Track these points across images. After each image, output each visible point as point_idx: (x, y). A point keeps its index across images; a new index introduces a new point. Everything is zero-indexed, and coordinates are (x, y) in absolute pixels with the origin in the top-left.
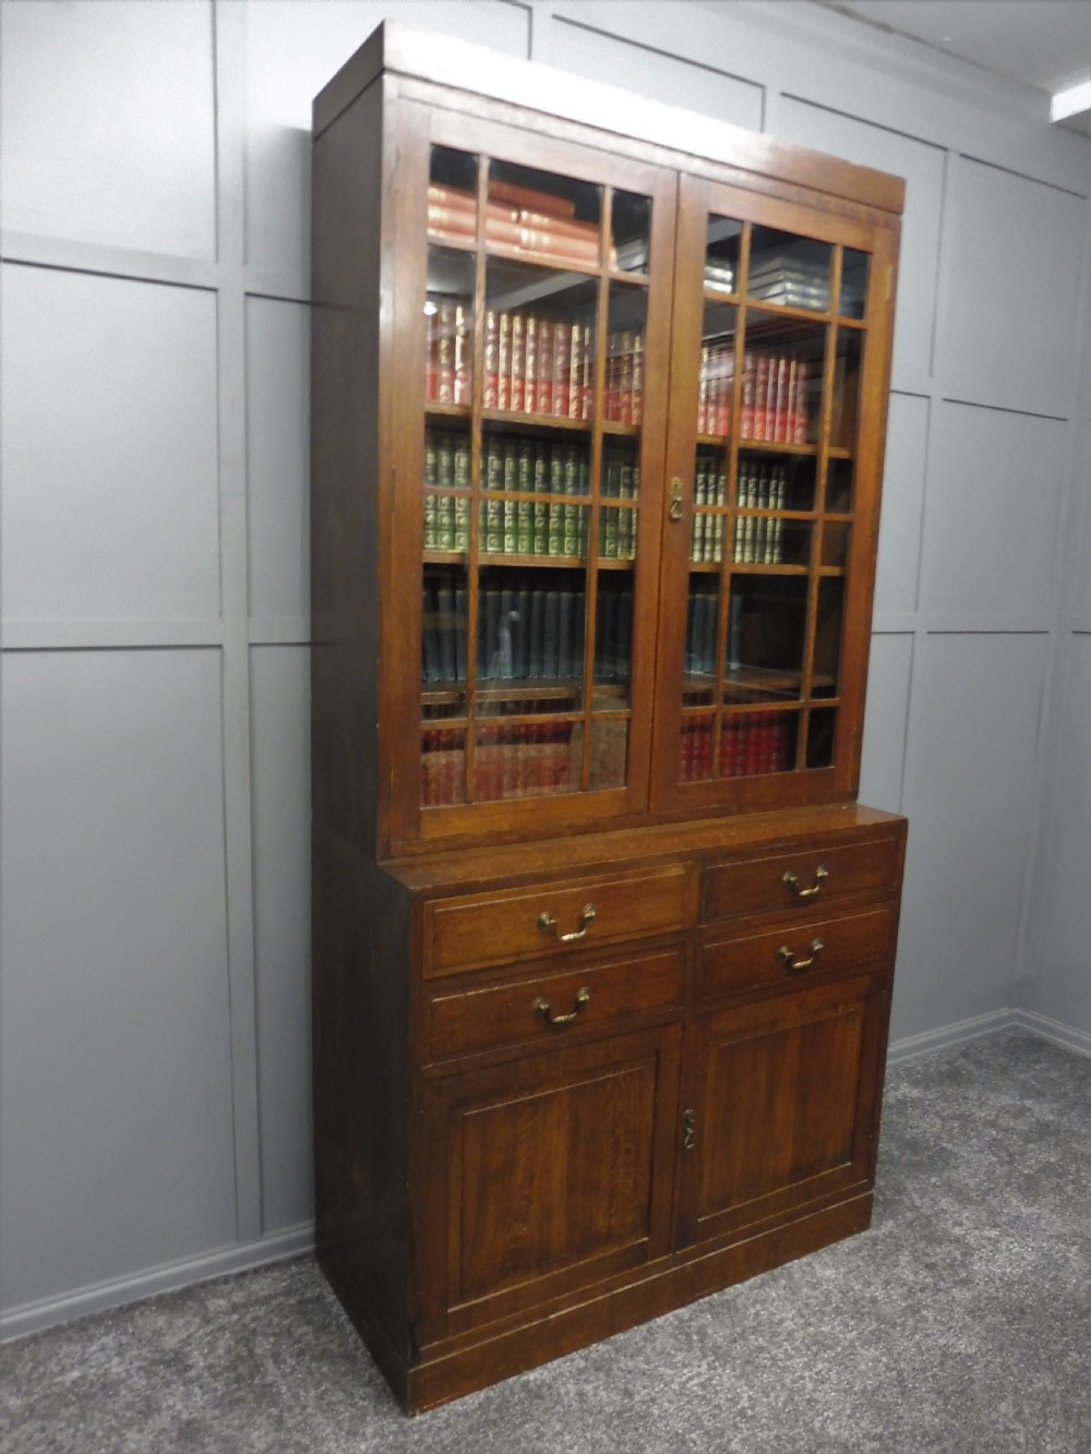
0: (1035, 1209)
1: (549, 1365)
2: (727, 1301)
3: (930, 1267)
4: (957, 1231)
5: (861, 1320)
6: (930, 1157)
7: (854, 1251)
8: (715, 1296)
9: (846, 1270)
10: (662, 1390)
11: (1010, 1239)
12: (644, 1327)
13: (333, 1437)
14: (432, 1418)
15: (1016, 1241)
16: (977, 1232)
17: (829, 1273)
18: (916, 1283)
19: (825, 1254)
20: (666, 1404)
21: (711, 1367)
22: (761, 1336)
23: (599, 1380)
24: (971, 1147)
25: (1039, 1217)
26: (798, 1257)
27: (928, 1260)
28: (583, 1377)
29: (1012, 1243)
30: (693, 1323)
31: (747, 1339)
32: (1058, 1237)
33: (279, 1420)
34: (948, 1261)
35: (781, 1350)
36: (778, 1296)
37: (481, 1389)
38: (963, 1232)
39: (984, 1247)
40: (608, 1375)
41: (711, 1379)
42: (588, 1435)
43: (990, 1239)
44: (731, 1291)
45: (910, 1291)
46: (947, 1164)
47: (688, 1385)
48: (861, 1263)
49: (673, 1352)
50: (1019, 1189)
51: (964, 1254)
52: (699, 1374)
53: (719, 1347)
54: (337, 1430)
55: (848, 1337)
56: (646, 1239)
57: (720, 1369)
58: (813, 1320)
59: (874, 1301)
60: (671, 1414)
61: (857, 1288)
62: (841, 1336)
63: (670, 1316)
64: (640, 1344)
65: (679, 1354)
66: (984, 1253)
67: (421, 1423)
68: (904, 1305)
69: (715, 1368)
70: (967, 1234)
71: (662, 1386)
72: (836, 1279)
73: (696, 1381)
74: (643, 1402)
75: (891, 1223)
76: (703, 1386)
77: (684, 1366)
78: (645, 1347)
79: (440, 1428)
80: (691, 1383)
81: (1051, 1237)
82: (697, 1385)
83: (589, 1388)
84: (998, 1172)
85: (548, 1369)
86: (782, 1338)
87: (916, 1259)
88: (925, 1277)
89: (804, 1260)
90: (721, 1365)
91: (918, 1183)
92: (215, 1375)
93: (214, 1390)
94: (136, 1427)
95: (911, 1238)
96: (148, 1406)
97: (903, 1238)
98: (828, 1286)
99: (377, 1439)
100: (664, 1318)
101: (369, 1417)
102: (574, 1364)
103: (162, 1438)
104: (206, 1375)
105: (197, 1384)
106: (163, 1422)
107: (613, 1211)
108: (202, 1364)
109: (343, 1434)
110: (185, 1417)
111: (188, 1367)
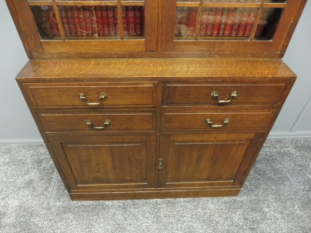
0: (301, 213)
2: (174, 203)
3: (246, 219)
4: (266, 210)
5: (209, 228)
6: (279, 178)
7: (226, 202)
8: (172, 199)
9: (218, 208)
10: (135, 223)
11: (283, 221)
12: (145, 201)
14: (77, 203)
15: (285, 223)
16: (273, 213)
17: (212, 207)
18: (236, 223)
19: (215, 199)
20: (133, 228)
21: (153, 222)
22: (175, 219)
23: (121, 211)
24: (297, 179)
25: (301, 217)
26: (206, 197)
27: (247, 216)
28: (119, 209)
29: (282, 222)
30: (159, 206)
31: (170, 218)
32: (302, 228)
33: (47, 188)
34: (254, 219)
35: (177, 226)
36: (190, 207)
37: (93, 200)
38: (268, 211)
39: (271, 220)
40: (125, 212)
41: (150, 226)
42: (107, 227)
43: (275, 217)
44: (178, 199)
45: (232, 224)
46: (283, 183)
47: (143, 225)
48: (224, 208)
49: (147, 212)
50: (302, 203)
51: (261, 219)
52: (148, 223)
53: (160, 217)
55: (200, 231)
56: (146, 183)
57: (155, 224)
58: (194, 221)
59: (218, 223)
60: (132, 231)
61: (216, 216)
62: (198, 230)
63: (155, 200)
64: (140, 206)
65: (148, 213)
66: (269, 222)
67: (74, 204)
68: (226, 228)
69: (154, 223)
70: (269, 212)
71: (136, 221)
72: (212, 210)
73: (146, 224)
74: (127, 224)
75: (245, 198)
76: (146, 227)
77: (147, 218)
78: (141, 207)
79: (76, 207)
80: (144, 224)
81: (299, 226)
82: (145, 226)
83: (118, 213)
84: (300, 193)
85: (113, 202)
86: (180, 222)
87: (243, 214)
88: (241, 222)
89: (208, 199)
90: (156, 223)
91: (266, 186)
92: (44, 170)
93: (41, 174)
94: (22, 177)
95: (248, 206)
96: (27, 172)
97: (245, 205)
98: (208, 211)
99: (62, 203)
100: (153, 200)
101: (64, 196)
102: (120, 204)
103: (24, 181)
104: (42, 169)
105: (39, 171)
106: (27, 178)
107: (132, 176)
108: (44, 166)
109: (56, 198)
110: (32, 178)
111: (41, 165)
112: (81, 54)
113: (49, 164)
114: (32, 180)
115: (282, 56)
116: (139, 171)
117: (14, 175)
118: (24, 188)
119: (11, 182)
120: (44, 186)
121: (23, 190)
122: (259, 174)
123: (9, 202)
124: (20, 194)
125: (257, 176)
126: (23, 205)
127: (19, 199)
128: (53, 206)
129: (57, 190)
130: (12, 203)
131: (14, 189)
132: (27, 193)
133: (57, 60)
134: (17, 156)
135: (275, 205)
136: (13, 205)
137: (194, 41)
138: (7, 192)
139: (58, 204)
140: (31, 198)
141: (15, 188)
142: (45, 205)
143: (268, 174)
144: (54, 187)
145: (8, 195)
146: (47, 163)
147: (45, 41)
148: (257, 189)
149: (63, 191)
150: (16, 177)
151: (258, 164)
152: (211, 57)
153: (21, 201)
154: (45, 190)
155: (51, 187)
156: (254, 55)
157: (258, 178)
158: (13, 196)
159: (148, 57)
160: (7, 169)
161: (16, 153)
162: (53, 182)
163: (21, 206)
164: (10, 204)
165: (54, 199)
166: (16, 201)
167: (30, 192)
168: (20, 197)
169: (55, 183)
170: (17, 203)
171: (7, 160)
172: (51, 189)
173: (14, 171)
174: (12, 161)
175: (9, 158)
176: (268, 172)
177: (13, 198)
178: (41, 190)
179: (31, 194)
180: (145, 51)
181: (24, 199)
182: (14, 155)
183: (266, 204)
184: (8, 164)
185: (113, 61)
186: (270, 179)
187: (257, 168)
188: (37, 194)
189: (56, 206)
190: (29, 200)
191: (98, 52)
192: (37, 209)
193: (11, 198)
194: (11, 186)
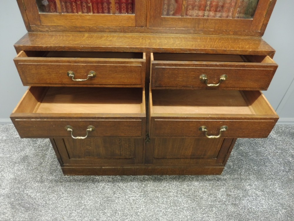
0: (281, 191)
1: (103, 176)
2: (161, 179)
3: (228, 195)
4: (248, 187)
5: (193, 202)
6: (261, 159)
7: (210, 180)
8: (159, 176)
9: (202, 185)
10: (123, 196)
11: (263, 198)
12: (133, 177)
13: (47, 172)
14: (69, 178)
15: (265, 200)
16: (254, 190)
17: (196, 183)
18: (219, 199)
19: (200, 177)
20: (121, 201)
21: (140, 196)
22: (161, 194)
23: (110, 186)
24: (278, 161)
25: (281, 195)
26: (191, 175)
27: (229, 193)
28: (108, 183)
29: (263, 199)
31: (156, 193)
32: (281, 204)
33: (41, 163)
34: (236, 196)
35: (162, 200)
37: (84, 175)
38: (250, 189)
39: (253, 197)
40: (114, 186)
41: (137, 199)
42: (96, 199)
43: (257, 194)
45: (215, 200)
46: (265, 164)
47: (130, 198)
48: (208, 185)
49: (134, 187)
50: (282, 182)
51: (243, 196)
52: (136, 196)
53: (147, 192)
54: (49, 171)
55: (184, 205)
57: (142, 198)
58: (179, 196)
59: (202, 198)
60: (120, 204)
61: (200, 192)
63: (142, 176)
64: (128, 181)
65: (136, 188)
66: (250, 199)
67: (66, 178)
68: (210, 203)
69: (141, 197)
70: (251, 190)
71: (124, 195)
72: (197, 186)
74: (116, 197)
75: (228, 176)
76: (134, 200)
77: (134, 192)
79: (68, 181)
80: (132, 198)
81: (279, 203)
82: (132, 199)
83: (107, 187)
84: (280, 173)
85: (102, 177)
86: (166, 197)
87: (226, 191)
88: (224, 198)
89: (193, 176)
90: (143, 197)
91: (249, 167)
92: (39, 147)
93: (36, 151)
94: (18, 153)
95: (231, 184)
96: (23, 149)
97: (228, 183)
98: (193, 187)
99: (54, 177)
100: (140, 176)
101: (57, 171)
102: (109, 179)
103: (20, 157)
104: (37, 147)
105: (34, 148)
106: (23, 154)
107: (121, 150)
108: (39, 144)
109: (50, 173)
110: (27, 154)
111: (36, 143)
112: (76, 27)
113: (44, 142)
114: (27, 156)
115: (262, 34)
116: (127, 145)
117: (10, 151)
118: (19, 163)
119: (7, 157)
120: (38, 162)
121: (18, 164)
122: (242, 156)
123: (5, 175)
124: (16, 168)
125: (240, 157)
126: (17, 178)
127: (14, 173)
128: (46, 180)
129: (50, 166)
130: (8, 176)
131: (9, 164)
132: (22, 168)
133: (54, 33)
134: (14, 134)
135: (256, 183)
136: (8, 178)
137: (180, 17)
138: (3, 166)
139: (50, 178)
140: (25, 172)
141: (11, 163)
142: (38, 179)
143: (250, 156)
144: (47, 163)
145: (4, 169)
146: (42, 141)
147: (43, 13)
148: (239, 168)
149: (56, 167)
150: (13, 153)
151: (241, 146)
152: (196, 34)
153: (15, 174)
154: (39, 165)
155: (44, 162)
156: (235, 33)
157: (241, 159)
158: (8, 170)
159: (137, 32)
160: (4, 146)
161: (13, 132)
162: (47, 158)
163: (15, 179)
164: (6, 177)
165: (47, 173)
166: (11, 175)
167: (24, 167)
168: (16, 171)
169: (49, 159)
170: (12, 176)
171: (5, 138)
172: (45, 165)
173: (10, 148)
174: (10, 139)
175: (7, 136)
176: (250, 154)
177: (8, 171)
178: (35, 165)
179: (26, 169)
180: (135, 26)
181: (19, 173)
182: (11, 134)
183: (248, 182)
184: (6, 142)
185: (105, 35)
186: (252, 160)
187: (240, 150)
188: (32, 168)
189: (49, 180)
190: (24, 174)
191: (91, 26)
192: (31, 182)
193: (7, 171)
194: (8, 161)
